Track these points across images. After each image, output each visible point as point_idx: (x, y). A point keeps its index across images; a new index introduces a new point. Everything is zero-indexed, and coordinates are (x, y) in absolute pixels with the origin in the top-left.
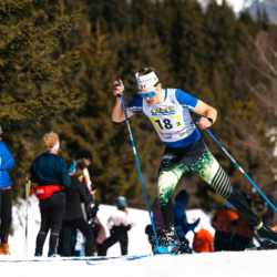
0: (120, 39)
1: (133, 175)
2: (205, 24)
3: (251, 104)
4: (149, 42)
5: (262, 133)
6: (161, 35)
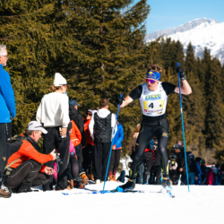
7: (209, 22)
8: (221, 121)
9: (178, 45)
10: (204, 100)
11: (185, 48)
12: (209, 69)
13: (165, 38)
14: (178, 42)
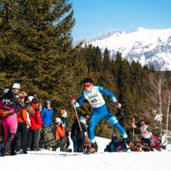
0: (99, 74)
1: (102, 125)
2: (130, 70)
3: (147, 100)
4: (109, 76)
5: (151, 111)
6: (113, 73)
7: (120, 32)
8: (130, 106)
9: (97, 50)
10: (117, 91)
11: (103, 52)
12: (121, 68)
13: (88, 45)
14: (98, 47)
